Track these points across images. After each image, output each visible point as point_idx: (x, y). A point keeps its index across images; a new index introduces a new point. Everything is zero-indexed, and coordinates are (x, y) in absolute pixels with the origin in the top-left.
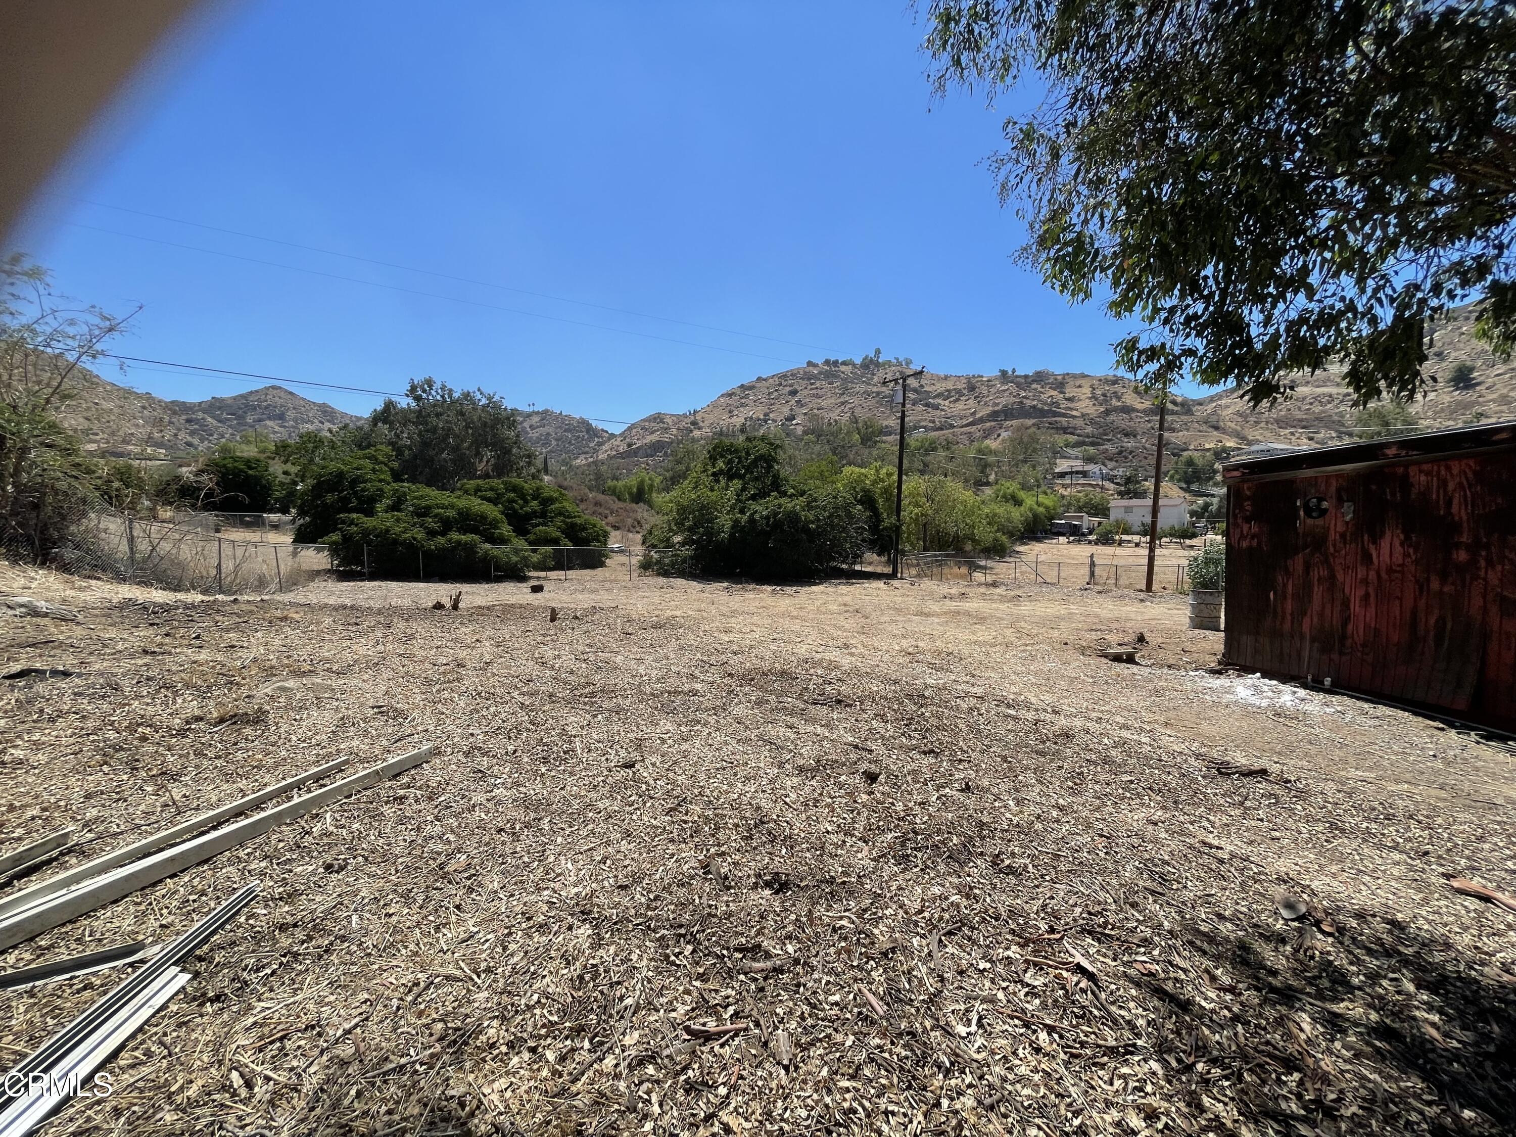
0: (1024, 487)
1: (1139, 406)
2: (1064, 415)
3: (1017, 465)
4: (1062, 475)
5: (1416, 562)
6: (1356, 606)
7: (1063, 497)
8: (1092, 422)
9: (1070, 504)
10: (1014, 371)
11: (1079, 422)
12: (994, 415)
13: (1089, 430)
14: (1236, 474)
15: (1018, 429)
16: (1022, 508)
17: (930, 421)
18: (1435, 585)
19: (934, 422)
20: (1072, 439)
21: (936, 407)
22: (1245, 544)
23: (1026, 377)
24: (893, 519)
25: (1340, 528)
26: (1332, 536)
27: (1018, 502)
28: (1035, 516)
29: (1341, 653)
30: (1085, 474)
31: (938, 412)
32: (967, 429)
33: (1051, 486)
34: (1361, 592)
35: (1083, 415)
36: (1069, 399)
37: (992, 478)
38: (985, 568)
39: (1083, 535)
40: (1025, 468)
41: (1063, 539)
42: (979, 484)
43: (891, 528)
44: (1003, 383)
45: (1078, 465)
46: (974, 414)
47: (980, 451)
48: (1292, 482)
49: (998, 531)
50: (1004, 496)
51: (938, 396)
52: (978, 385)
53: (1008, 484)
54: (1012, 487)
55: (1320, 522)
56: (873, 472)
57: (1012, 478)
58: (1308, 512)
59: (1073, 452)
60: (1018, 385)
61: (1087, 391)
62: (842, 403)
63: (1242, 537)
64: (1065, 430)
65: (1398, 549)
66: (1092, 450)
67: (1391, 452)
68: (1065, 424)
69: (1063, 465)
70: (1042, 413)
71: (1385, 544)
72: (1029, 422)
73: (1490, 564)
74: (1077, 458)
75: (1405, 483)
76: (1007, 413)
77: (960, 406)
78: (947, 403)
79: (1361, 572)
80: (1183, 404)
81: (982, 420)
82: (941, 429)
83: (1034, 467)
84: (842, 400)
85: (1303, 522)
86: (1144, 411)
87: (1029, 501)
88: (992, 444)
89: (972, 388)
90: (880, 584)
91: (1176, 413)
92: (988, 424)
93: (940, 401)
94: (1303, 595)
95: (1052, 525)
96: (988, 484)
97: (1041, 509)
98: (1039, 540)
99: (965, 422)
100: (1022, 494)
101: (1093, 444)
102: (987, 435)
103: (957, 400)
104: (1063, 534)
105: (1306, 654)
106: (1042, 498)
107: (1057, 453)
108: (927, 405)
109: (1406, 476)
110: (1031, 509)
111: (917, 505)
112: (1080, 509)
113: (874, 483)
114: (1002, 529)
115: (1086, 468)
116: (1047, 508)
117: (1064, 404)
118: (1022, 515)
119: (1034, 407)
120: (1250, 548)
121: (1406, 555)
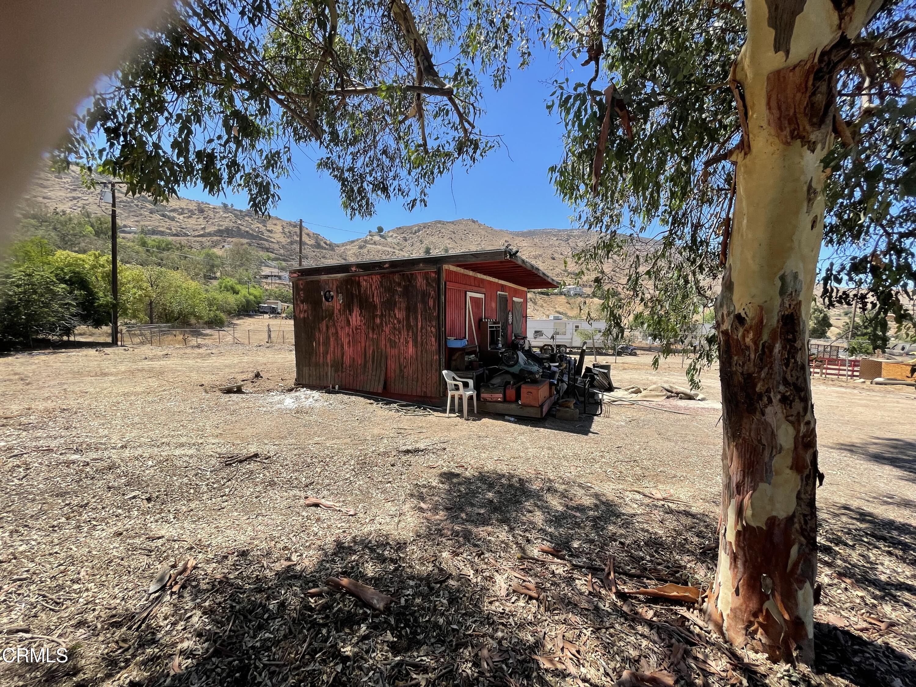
0: (240, 282)
1: (309, 242)
2: (266, 240)
3: (235, 268)
4: (266, 277)
5: (365, 324)
6: (346, 347)
7: (267, 290)
8: (283, 247)
9: (270, 295)
10: (232, 206)
11: (276, 246)
12: (219, 233)
13: (282, 251)
14: (295, 275)
15: (236, 244)
16: (238, 296)
17: (167, 228)
18: (371, 335)
19: (171, 229)
20: (272, 255)
21: (173, 219)
22: (302, 316)
23: (241, 211)
24: (110, 298)
25: (339, 307)
26: (336, 311)
27: (236, 292)
28: (248, 302)
29: (342, 372)
30: (280, 277)
31: (173, 223)
32: (200, 239)
33: (259, 283)
34: (347, 340)
35: (278, 242)
36: (269, 231)
37: (218, 274)
38: (206, 335)
39: (278, 313)
40: (241, 270)
41: (266, 316)
42: (208, 278)
43: (107, 305)
44: (225, 212)
45: (276, 272)
46: (204, 229)
47: (208, 255)
48: (318, 282)
49: (217, 310)
50: (226, 287)
51: (174, 210)
52: (206, 209)
53: (228, 279)
54: (231, 281)
55: (331, 304)
56: (92, 258)
57: (232, 276)
58: (327, 300)
59: (274, 263)
60: (236, 216)
61: (279, 228)
62: (74, 198)
63: (300, 311)
64: (268, 250)
65: (359, 318)
66: (284, 264)
67: (353, 269)
68: (268, 246)
69: (266, 271)
70: (252, 237)
71: (354, 314)
72: (245, 241)
73: (386, 325)
74: (275, 267)
75: (359, 284)
76: (227, 233)
77: (192, 221)
78: (181, 217)
79: (347, 329)
80: (330, 245)
81: (210, 234)
82: (174, 235)
83: (247, 270)
84: (74, 194)
85: (326, 304)
86: (311, 245)
87: (243, 291)
88: (217, 251)
89: (201, 211)
90: (92, 352)
91: (325, 249)
92: (215, 238)
93: (175, 215)
94: (327, 343)
95: (259, 307)
96: (215, 278)
97: (252, 297)
98: (250, 316)
99: (197, 233)
100: (238, 287)
101: (284, 260)
102: (215, 245)
103: (190, 217)
104: (266, 313)
105: (329, 374)
106: (252, 290)
107: (262, 263)
108: (163, 216)
109: (359, 282)
110: (245, 297)
111: (140, 288)
112: (276, 298)
113: (94, 267)
114: (220, 308)
115: (280, 274)
116: (255, 297)
117: (266, 234)
118: (236, 300)
119: (247, 232)
120: (304, 318)
121: (361, 321)
